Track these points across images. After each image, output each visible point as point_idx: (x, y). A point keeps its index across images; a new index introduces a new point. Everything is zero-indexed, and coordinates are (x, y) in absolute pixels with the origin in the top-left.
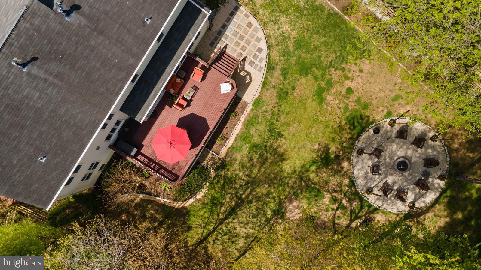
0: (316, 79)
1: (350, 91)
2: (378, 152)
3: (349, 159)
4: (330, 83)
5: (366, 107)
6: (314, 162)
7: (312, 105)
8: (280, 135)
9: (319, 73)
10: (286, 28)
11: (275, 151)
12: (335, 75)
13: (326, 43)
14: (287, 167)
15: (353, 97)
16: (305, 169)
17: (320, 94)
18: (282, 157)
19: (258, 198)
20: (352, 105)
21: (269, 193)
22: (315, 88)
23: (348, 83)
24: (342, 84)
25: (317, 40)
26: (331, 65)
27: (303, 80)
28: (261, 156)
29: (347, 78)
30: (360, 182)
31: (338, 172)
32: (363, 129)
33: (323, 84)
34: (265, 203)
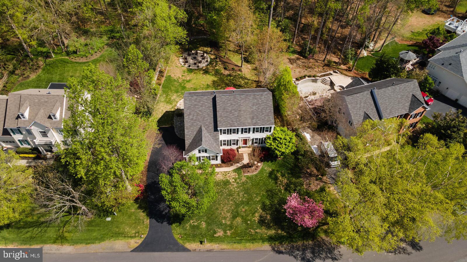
0: (185, 84)
1: (182, 76)
2: (195, 64)
3: (202, 68)
4: (184, 80)
5: (184, 71)
6: (209, 74)
7: (193, 81)
8: (208, 85)
9: (183, 84)
10: (174, 97)
11: (213, 84)
12: (180, 81)
13: (173, 86)
14: (216, 79)
15: (184, 74)
16: (213, 75)
17: (189, 81)
18: (214, 81)
19: (230, 82)
20: (186, 74)
21: (226, 80)
22: (188, 83)
23: (181, 77)
24: (182, 78)
25: (173, 88)
26: (178, 82)
27: (187, 87)
28: (218, 86)
29: (179, 78)
30: (206, 64)
31: (208, 69)
32: (191, 69)
33: (185, 82)
34: (230, 79)
